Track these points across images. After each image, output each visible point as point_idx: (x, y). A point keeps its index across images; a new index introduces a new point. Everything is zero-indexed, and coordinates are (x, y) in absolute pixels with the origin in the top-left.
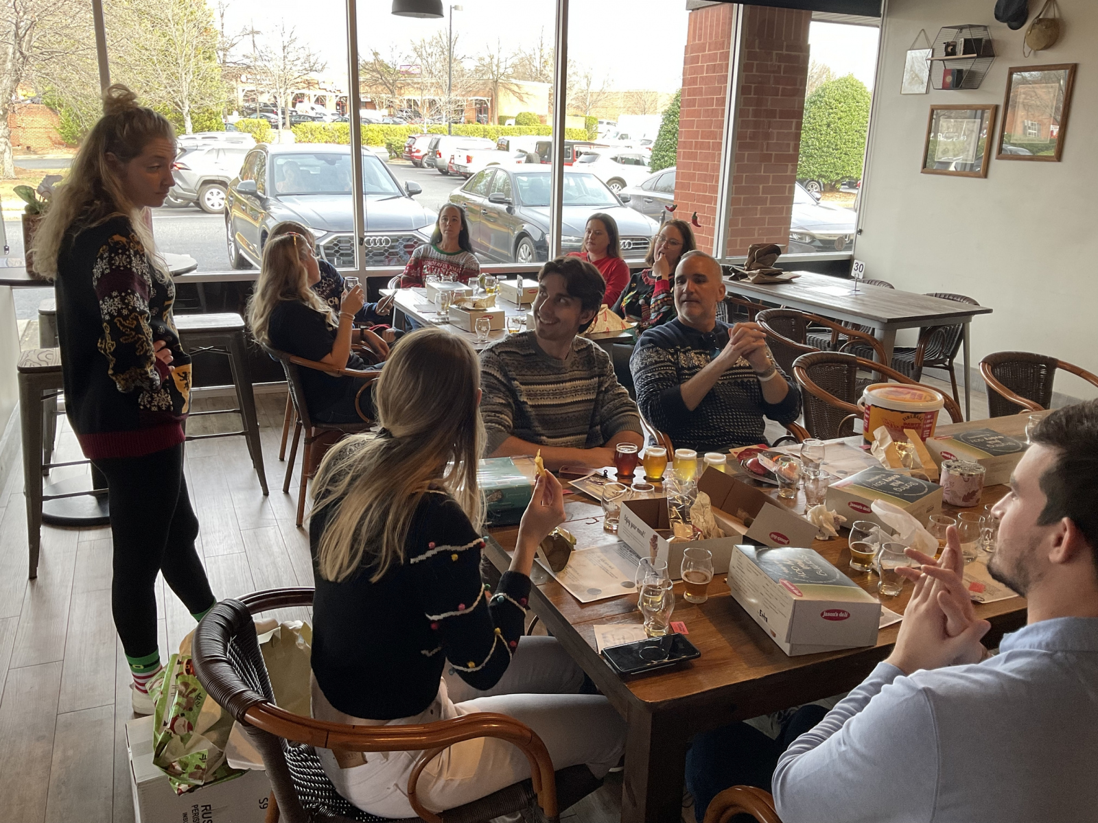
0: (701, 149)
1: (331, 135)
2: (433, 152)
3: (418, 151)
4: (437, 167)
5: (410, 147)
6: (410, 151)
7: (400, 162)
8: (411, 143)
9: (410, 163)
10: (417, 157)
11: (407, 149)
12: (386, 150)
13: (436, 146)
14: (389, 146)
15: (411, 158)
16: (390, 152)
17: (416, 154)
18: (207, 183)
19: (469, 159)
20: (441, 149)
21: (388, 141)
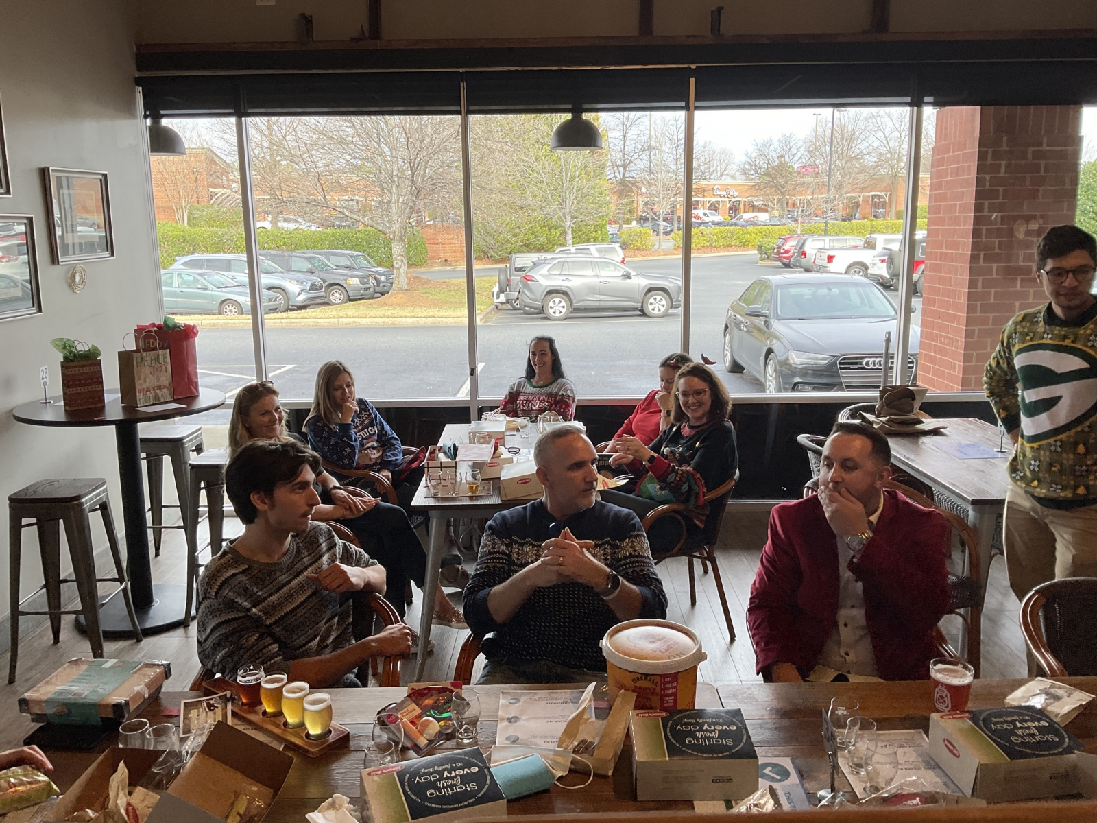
0: (945, 261)
1: (708, 239)
2: (799, 252)
3: (787, 252)
4: (801, 267)
5: (779, 248)
6: (779, 253)
7: (769, 263)
8: (780, 245)
9: (779, 264)
10: (785, 258)
11: (776, 250)
12: (756, 252)
13: (802, 246)
14: (760, 248)
15: (779, 259)
16: (761, 254)
17: (785, 255)
18: (550, 292)
19: (830, 258)
20: (807, 249)
21: (759, 243)
